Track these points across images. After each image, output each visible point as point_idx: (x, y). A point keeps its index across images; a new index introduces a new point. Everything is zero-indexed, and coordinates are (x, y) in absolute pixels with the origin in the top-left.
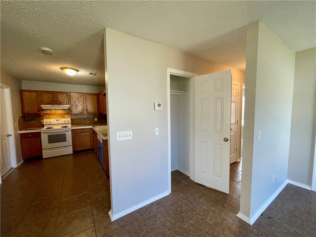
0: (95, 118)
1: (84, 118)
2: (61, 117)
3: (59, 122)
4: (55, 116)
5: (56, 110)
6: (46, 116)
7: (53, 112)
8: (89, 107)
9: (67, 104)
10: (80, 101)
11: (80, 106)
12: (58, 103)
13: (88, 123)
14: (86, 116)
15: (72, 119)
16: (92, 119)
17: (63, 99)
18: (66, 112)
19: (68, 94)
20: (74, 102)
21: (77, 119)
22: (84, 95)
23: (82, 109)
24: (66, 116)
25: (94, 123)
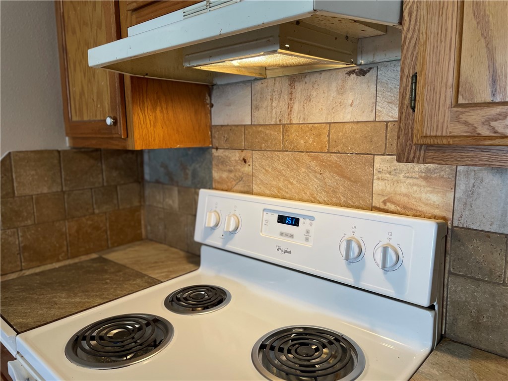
3: (297, 247)
4: (281, 161)
5: (291, 94)
6: (227, 153)
7: (274, 111)
15: (459, 236)
18: (389, 112)
24: (392, 174)
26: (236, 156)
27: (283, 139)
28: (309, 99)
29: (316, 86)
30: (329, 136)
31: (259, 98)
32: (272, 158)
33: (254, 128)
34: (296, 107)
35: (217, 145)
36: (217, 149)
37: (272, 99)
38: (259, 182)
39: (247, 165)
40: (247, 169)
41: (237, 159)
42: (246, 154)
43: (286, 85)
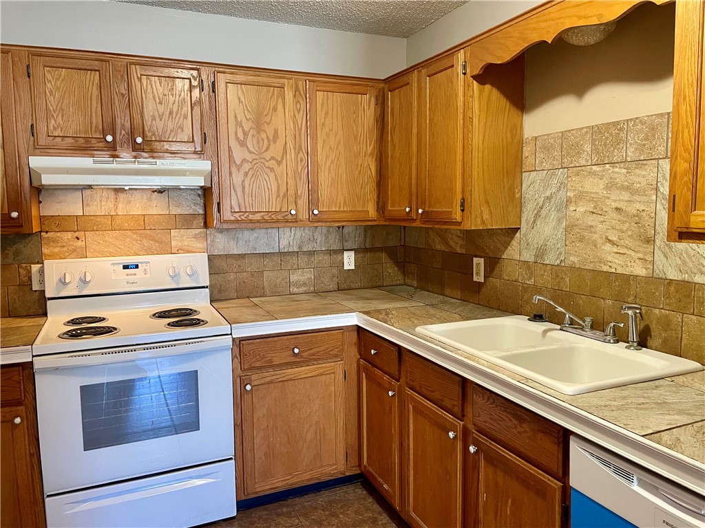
0: (343, 250)
3: (138, 280)
4: (110, 236)
5: (116, 199)
6: (58, 234)
7: (103, 208)
8: (324, 179)
9: (195, 152)
10: (276, 131)
11: (272, 170)
12: (139, 140)
13: (305, 284)
14: (292, 238)
15: (211, 258)
16: (327, 257)
17: (171, 113)
18: (175, 211)
19: (204, 77)
20: (237, 138)
21: (242, 256)
22: (297, 89)
23: (283, 190)
24: (179, 237)
25: (336, 287)
26: (70, 235)
27: (111, 223)
28: (129, 202)
29: (133, 196)
30: (144, 221)
31: (89, 200)
32: (103, 235)
33: (86, 217)
34: (120, 206)
35: (47, 230)
36: (47, 232)
37: (101, 201)
38: (92, 250)
39: (80, 241)
40: (79, 243)
41: (70, 237)
42: (80, 234)
43: (112, 194)
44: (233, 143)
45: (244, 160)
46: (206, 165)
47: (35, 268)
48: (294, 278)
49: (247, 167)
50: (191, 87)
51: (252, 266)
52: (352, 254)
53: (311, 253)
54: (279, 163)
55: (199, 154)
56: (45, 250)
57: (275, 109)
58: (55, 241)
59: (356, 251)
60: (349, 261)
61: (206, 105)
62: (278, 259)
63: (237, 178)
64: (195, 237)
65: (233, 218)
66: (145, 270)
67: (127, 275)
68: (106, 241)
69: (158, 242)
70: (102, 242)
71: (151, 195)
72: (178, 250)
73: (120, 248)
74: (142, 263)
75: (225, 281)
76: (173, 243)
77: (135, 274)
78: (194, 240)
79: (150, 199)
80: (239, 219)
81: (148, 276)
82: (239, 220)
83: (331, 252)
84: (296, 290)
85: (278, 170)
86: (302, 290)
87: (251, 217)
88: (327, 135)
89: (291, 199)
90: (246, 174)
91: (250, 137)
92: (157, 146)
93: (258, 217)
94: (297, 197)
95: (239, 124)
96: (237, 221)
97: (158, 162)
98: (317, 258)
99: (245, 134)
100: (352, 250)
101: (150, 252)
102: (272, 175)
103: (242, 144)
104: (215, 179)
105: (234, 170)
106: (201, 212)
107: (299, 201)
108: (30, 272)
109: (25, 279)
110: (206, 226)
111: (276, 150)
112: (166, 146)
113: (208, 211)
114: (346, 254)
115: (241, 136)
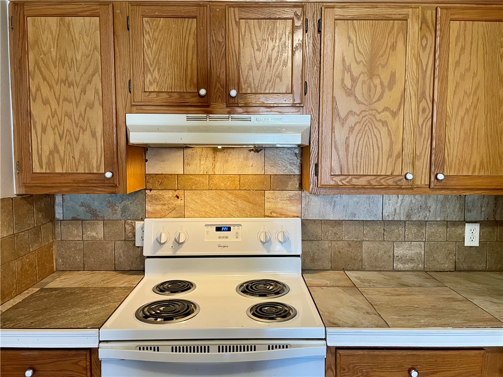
0: (464, 222)
1: (384, 222)
2: (241, 203)
3: (232, 243)
4: (207, 196)
5: (214, 158)
6: (161, 192)
7: (202, 167)
8: (454, 134)
9: (294, 106)
10: (393, 75)
11: (385, 123)
12: (233, 93)
13: (411, 260)
14: (399, 204)
15: (304, 223)
16: (442, 229)
17: (269, 61)
18: (271, 171)
19: (309, 16)
20: (344, 86)
21: (339, 223)
22: (424, 21)
23: (397, 148)
24: (274, 199)
25: (452, 267)
26: (170, 194)
27: (209, 183)
28: (227, 161)
29: (231, 155)
30: (239, 181)
31: (190, 159)
32: (201, 194)
33: (186, 176)
34: (218, 165)
35: (151, 187)
36: (151, 190)
37: (200, 160)
38: (190, 209)
39: (180, 199)
40: (179, 202)
41: (171, 196)
42: (180, 193)
43: (210, 153)
44: (339, 93)
45: (351, 112)
46: (304, 120)
47: (138, 224)
48: (399, 251)
49: (352, 120)
50: (294, 29)
51: (349, 234)
52: (477, 227)
53: (422, 224)
54: (394, 114)
55: (298, 106)
56: (149, 208)
57: (393, 47)
58: (156, 199)
59: (483, 224)
60: (472, 235)
61: (309, 50)
62: (380, 228)
63: (340, 134)
64: (290, 199)
65: (332, 183)
66: (237, 233)
67: (220, 237)
68: (203, 201)
69: (252, 203)
70: (199, 201)
71: (248, 154)
72: (271, 213)
73: (215, 208)
74: (234, 225)
75: (318, 250)
76: (267, 205)
77: (227, 237)
78: (288, 202)
79: (246, 159)
80: (340, 183)
81: (239, 240)
82: (339, 185)
83: (448, 224)
84: (400, 266)
85: (392, 123)
86: (408, 266)
87: (355, 181)
88: (463, 77)
89: (408, 159)
90: (352, 129)
91: (359, 84)
92: (252, 99)
93: (362, 181)
94: (415, 157)
95: (347, 69)
96: (337, 187)
97: (253, 117)
98: (428, 230)
99: (354, 80)
100: (476, 222)
101: (243, 214)
102: (384, 130)
103: (350, 93)
104: (315, 136)
105: (337, 125)
106: (297, 172)
107: (417, 163)
108: (134, 228)
109: (130, 235)
110: (301, 187)
111: (391, 98)
112: (262, 99)
113: (305, 172)
114: (468, 227)
115: (348, 83)
